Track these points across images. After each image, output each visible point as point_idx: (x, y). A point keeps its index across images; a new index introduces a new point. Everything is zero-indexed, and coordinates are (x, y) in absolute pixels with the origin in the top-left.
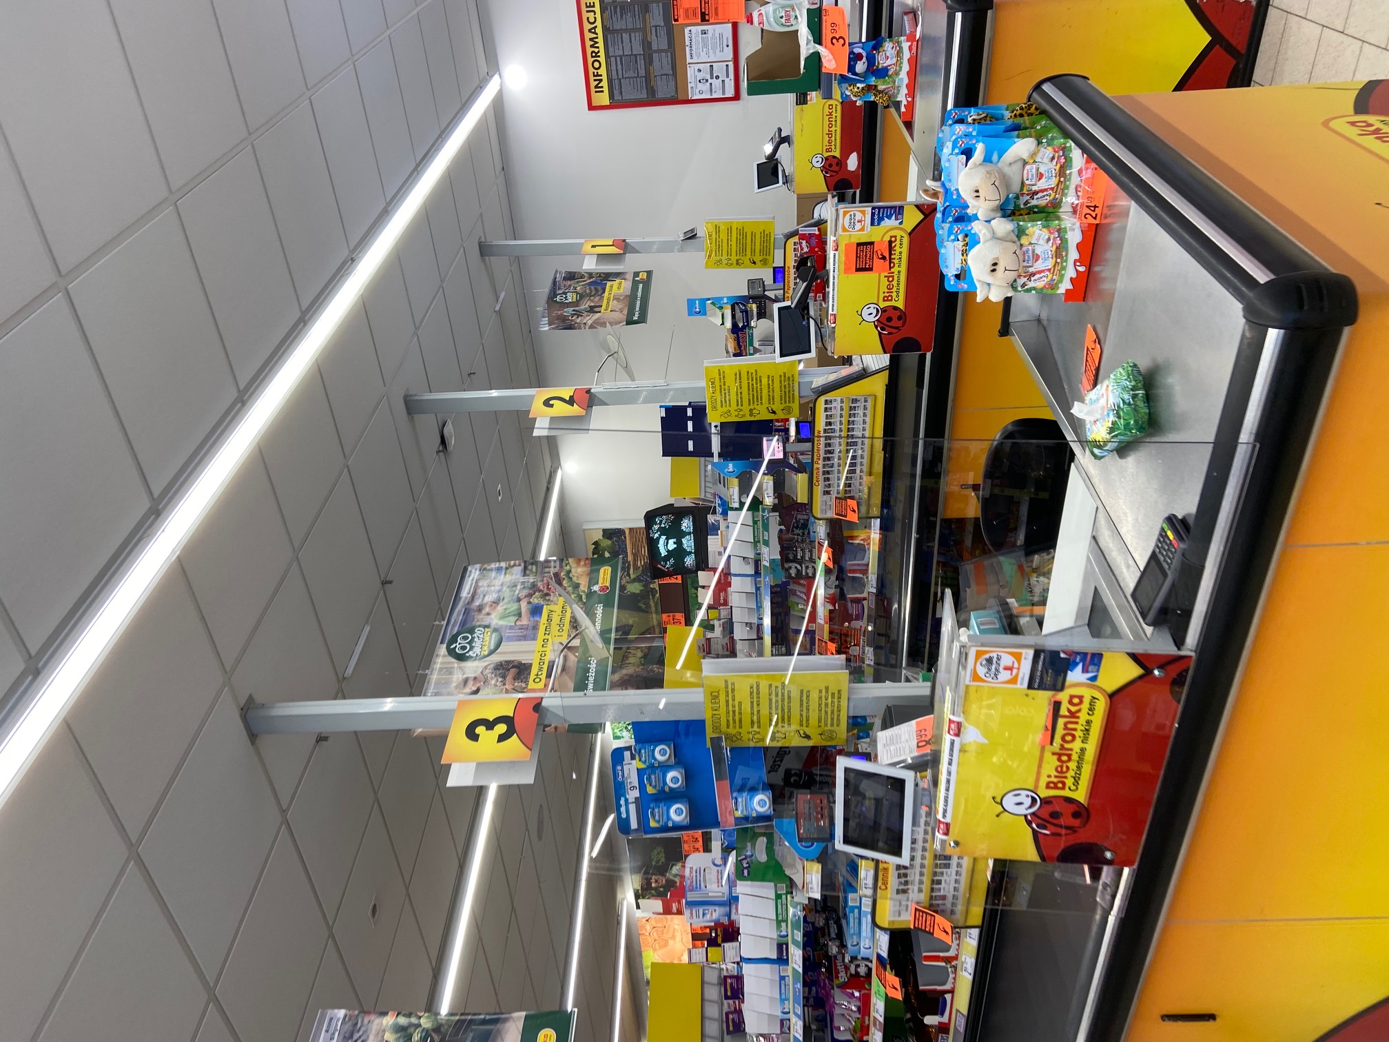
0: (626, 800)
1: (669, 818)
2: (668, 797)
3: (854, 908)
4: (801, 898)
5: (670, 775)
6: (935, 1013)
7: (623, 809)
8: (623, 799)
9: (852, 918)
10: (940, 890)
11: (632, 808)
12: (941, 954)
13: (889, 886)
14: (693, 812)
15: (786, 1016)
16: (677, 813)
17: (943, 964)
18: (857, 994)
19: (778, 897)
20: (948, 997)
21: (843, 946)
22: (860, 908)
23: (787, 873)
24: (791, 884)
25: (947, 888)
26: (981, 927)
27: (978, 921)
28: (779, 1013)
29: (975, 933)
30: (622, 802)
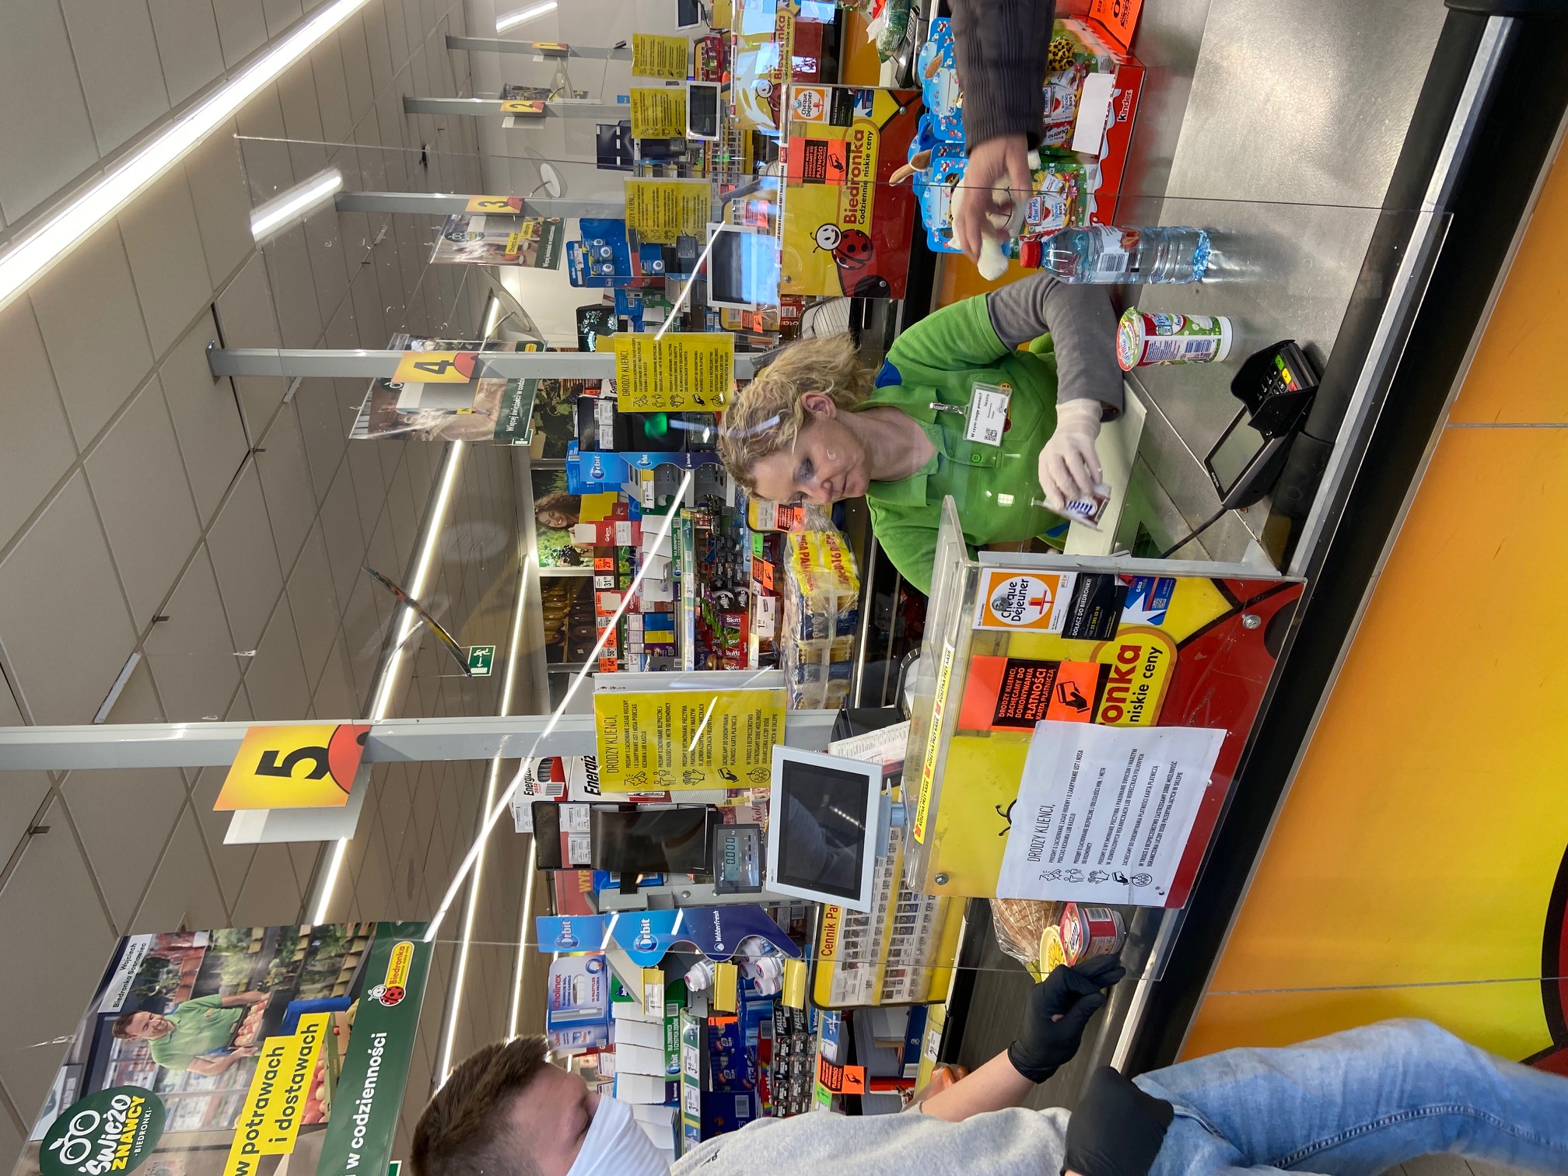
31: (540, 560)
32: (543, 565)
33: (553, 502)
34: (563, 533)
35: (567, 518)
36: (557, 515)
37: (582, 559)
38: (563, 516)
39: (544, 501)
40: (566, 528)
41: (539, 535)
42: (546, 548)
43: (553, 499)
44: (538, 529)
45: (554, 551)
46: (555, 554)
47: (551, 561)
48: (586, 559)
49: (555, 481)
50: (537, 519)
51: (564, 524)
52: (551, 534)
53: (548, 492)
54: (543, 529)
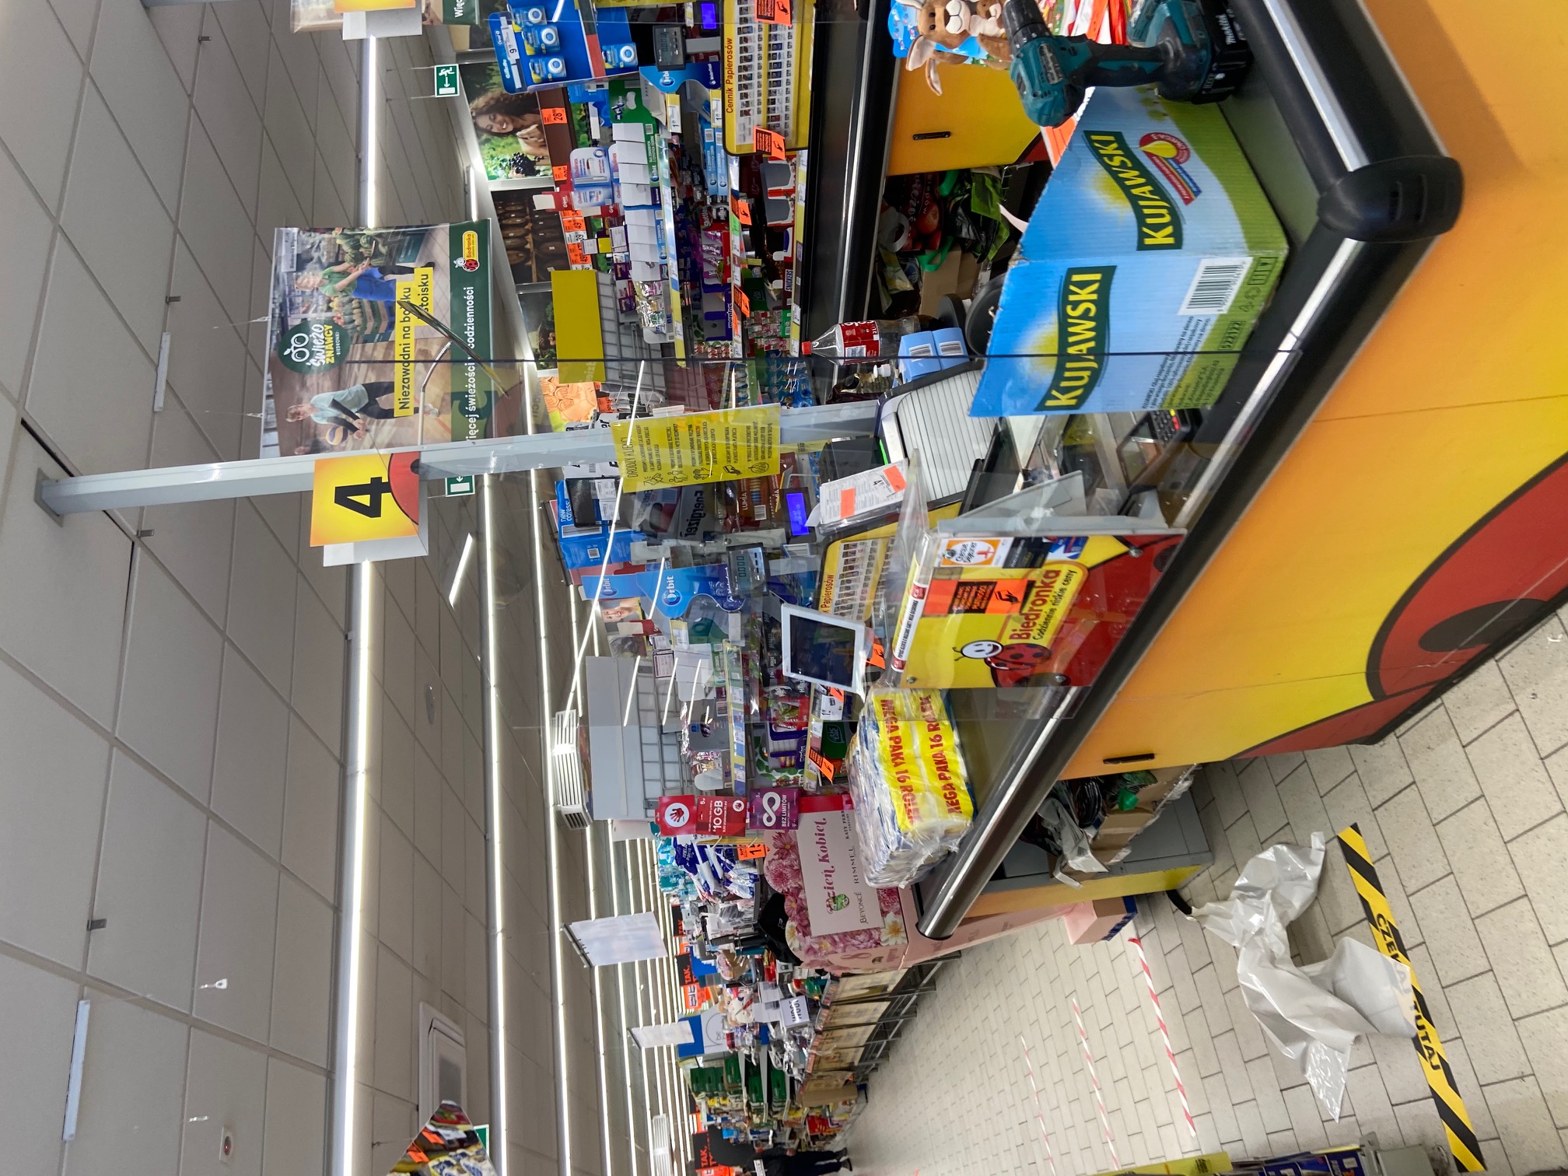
0: (508, 62)
1: (548, 72)
2: (543, 53)
3: (711, 144)
4: (665, 135)
5: (544, 32)
6: (781, 249)
7: (506, 70)
8: (505, 62)
9: (709, 153)
10: (774, 109)
11: (515, 69)
12: (783, 188)
13: (734, 108)
14: (567, 65)
15: (664, 261)
16: (555, 67)
17: (784, 198)
18: (719, 234)
19: (647, 138)
20: (790, 230)
21: (705, 189)
22: (714, 144)
23: (654, 115)
24: (658, 125)
25: (780, 108)
26: (808, 148)
27: (806, 144)
28: (658, 260)
29: (805, 153)
30: (505, 64)
31: (488, 173)
32: (492, 178)
33: (492, 102)
34: (510, 139)
35: (513, 121)
36: (499, 118)
37: (537, 168)
38: (507, 119)
39: (480, 102)
40: (513, 133)
41: (482, 144)
42: (492, 157)
43: (492, 98)
44: (478, 136)
45: (503, 161)
46: (504, 164)
47: (500, 172)
48: (542, 168)
49: (491, 77)
50: (475, 125)
51: (510, 128)
52: (496, 140)
53: (483, 91)
54: (487, 136)
